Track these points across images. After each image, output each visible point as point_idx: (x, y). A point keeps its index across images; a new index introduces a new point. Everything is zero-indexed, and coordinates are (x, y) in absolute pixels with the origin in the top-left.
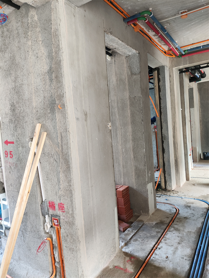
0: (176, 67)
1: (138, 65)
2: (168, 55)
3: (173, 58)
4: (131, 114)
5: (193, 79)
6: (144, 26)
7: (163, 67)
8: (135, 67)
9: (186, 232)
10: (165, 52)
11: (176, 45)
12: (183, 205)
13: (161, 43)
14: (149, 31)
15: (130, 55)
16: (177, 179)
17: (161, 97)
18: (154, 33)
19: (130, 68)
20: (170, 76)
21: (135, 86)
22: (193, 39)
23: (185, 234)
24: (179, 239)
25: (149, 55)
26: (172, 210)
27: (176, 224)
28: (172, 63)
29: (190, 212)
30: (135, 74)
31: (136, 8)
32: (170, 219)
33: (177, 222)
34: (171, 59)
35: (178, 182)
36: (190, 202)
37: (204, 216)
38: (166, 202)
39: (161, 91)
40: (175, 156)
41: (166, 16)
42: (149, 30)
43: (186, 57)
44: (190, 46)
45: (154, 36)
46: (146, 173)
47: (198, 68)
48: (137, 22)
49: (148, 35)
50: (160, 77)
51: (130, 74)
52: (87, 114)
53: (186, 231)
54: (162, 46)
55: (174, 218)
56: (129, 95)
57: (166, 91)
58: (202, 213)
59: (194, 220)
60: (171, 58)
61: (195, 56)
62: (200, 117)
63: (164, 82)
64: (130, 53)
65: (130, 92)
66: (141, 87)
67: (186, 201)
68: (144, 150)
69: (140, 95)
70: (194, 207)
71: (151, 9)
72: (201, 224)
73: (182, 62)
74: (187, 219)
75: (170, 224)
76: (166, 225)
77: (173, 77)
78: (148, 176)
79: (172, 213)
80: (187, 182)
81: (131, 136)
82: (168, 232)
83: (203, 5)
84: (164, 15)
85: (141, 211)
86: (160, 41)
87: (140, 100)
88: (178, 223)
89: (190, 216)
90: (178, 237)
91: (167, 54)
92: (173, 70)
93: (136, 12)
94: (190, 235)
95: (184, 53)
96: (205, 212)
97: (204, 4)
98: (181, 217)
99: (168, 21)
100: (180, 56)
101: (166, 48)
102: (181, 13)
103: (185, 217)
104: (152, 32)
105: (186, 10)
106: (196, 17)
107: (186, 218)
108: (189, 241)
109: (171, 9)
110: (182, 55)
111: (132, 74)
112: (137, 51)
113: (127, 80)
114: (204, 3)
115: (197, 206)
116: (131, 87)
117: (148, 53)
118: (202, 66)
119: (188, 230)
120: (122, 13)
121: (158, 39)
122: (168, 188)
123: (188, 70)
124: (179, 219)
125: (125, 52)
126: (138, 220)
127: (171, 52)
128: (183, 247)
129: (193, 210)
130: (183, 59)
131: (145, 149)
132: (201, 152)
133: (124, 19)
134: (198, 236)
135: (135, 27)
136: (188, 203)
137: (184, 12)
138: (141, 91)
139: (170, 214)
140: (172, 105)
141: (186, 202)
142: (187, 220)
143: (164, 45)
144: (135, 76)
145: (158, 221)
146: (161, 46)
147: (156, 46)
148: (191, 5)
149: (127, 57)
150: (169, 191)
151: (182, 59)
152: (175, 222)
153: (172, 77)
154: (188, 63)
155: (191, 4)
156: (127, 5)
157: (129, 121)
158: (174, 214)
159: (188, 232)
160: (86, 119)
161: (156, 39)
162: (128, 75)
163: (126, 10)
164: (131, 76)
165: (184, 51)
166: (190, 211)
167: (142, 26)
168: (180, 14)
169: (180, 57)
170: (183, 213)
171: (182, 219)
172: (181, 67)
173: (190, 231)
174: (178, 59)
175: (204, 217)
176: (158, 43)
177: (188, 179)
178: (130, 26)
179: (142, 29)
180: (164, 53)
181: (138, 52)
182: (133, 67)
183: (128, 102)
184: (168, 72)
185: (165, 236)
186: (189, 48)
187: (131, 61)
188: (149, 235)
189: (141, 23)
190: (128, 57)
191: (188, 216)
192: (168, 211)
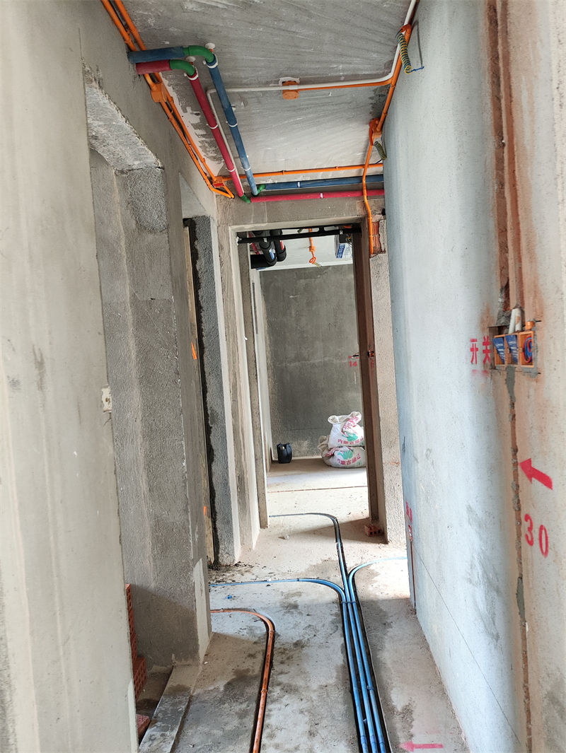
0: (236, 224)
1: (162, 203)
2: (217, 189)
3: (228, 200)
4: (139, 352)
5: (260, 261)
6: (177, 92)
7: (206, 220)
8: (149, 206)
9: (315, 691)
10: (210, 179)
11: (246, 166)
12: (278, 604)
13: (205, 151)
14: (185, 111)
15: (134, 167)
16: (242, 529)
17: (203, 304)
18: (196, 119)
19: (134, 206)
20: (221, 248)
21: (151, 267)
22: (286, 160)
23: (314, 698)
24: (307, 719)
25: (182, 180)
26: (257, 628)
27: (282, 673)
28: (224, 213)
29: (303, 625)
30: (153, 231)
31: (170, 29)
32: (260, 658)
33: (282, 663)
34: (224, 202)
35: (245, 536)
36: (291, 592)
37: (340, 625)
38: (231, 604)
39: (203, 285)
40: (236, 466)
41: (244, 81)
42: (186, 106)
43: (262, 204)
44: (273, 177)
45: (196, 126)
46: (191, 533)
47: (276, 236)
48: (160, 73)
49: (181, 121)
50: (198, 248)
51: (134, 226)
52: (45, 360)
53: (315, 686)
54: (208, 162)
55: (269, 653)
56: (131, 291)
57: (216, 289)
58: (331, 618)
59: (320, 646)
60: (222, 198)
61: (284, 204)
62: (267, 358)
63: (210, 261)
64: (137, 163)
65: (135, 284)
66: (171, 273)
67: (280, 591)
68: (184, 464)
69: (167, 294)
70: (307, 606)
71: (212, 46)
72: (341, 654)
73: (253, 216)
74: (303, 647)
75: (266, 676)
76: (257, 683)
77: (229, 252)
78: (194, 541)
79: (259, 637)
80: (263, 530)
81: (138, 421)
82: (269, 707)
83: (337, 79)
84: (242, 75)
85: (173, 655)
86: (207, 145)
87: (169, 311)
88: (284, 668)
89: (307, 637)
90: (302, 712)
91: (216, 185)
92: (228, 231)
93: (168, 43)
94: (328, 696)
95: (256, 192)
96: (336, 615)
97: (340, 76)
98: (286, 646)
99: (245, 96)
100: (246, 198)
101: (215, 168)
102: (283, 82)
103: (295, 641)
104: (192, 114)
105: (297, 80)
106: (312, 104)
107: (298, 645)
108: (333, 718)
109: (263, 64)
110: (252, 196)
111: (142, 227)
112: (159, 161)
113: (123, 243)
114: (341, 74)
115: (313, 600)
116: (137, 269)
117: (181, 173)
118: (285, 232)
119: (319, 683)
120: (127, 27)
121: (204, 139)
122: (225, 560)
123: (258, 236)
124: (282, 653)
125: (123, 156)
126: (170, 688)
127: (224, 182)
128: (324, 742)
129: (308, 615)
130: (253, 207)
131: (185, 460)
132: (271, 446)
133: (130, 51)
134: (350, 694)
135: (154, 88)
136: (288, 596)
137: (290, 83)
138: (171, 283)
139: (255, 643)
140: (227, 327)
141: (282, 592)
142: (305, 650)
143: (214, 158)
144: (151, 237)
145: (231, 677)
146: (203, 161)
147: (195, 159)
148: (312, 68)
149: (122, 172)
150: (228, 568)
151: (251, 205)
152: (277, 667)
153: (226, 251)
154: (266, 219)
155: (313, 66)
156: (146, 10)
157: (134, 375)
158: (265, 640)
159: (321, 687)
160: (41, 380)
161: (196, 137)
162: (126, 230)
163: (138, 24)
164: (136, 233)
165: (258, 186)
166: (304, 621)
167: (170, 90)
168: (280, 83)
169: (245, 201)
170: (288, 630)
171: (290, 650)
172: (248, 227)
173: (324, 684)
174: (242, 204)
175: (340, 631)
176: (200, 150)
177: (263, 525)
178: (142, 77)
179: (170, 100)
180: (209, 183)
181: (160, 166)
182: (145, 208)
183: (130, 313)
184: (216, 235)
185: (267, 722)
186: (270, 181)
187: (138, 185)
188: (218, 733)
189: (170, 80)
190: (126, 173)
191: (302, 638)
192: (245, 634)
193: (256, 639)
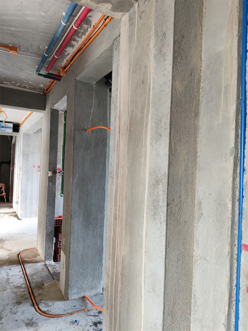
29: (19, 314)
53: (8, 290)
55: (32, 297)
59: (7, 305)
88: (23, 293)
89: (16, 308)
90: (12, 283)
94: (3, 288)
98: (25, 301)
107: (19, 303)
124: (26, 298)
129: (17, 320)
152: (27, 293)
191: (18, 307)
192: (49, 303)
193: (42, 302)
